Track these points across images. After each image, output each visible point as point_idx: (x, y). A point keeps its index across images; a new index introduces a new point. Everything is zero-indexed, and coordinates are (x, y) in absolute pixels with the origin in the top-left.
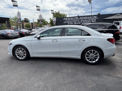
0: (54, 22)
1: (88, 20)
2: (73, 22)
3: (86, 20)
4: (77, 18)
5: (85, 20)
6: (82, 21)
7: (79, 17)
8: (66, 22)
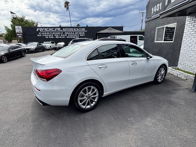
0: (20, 34)
1: (75, 32)
2: (54, 35)
3: (73, 32)
4: (59, 29)
5: (70, 32)
6: (67, 34)
7: (61, 28)
8: (42, 34)
